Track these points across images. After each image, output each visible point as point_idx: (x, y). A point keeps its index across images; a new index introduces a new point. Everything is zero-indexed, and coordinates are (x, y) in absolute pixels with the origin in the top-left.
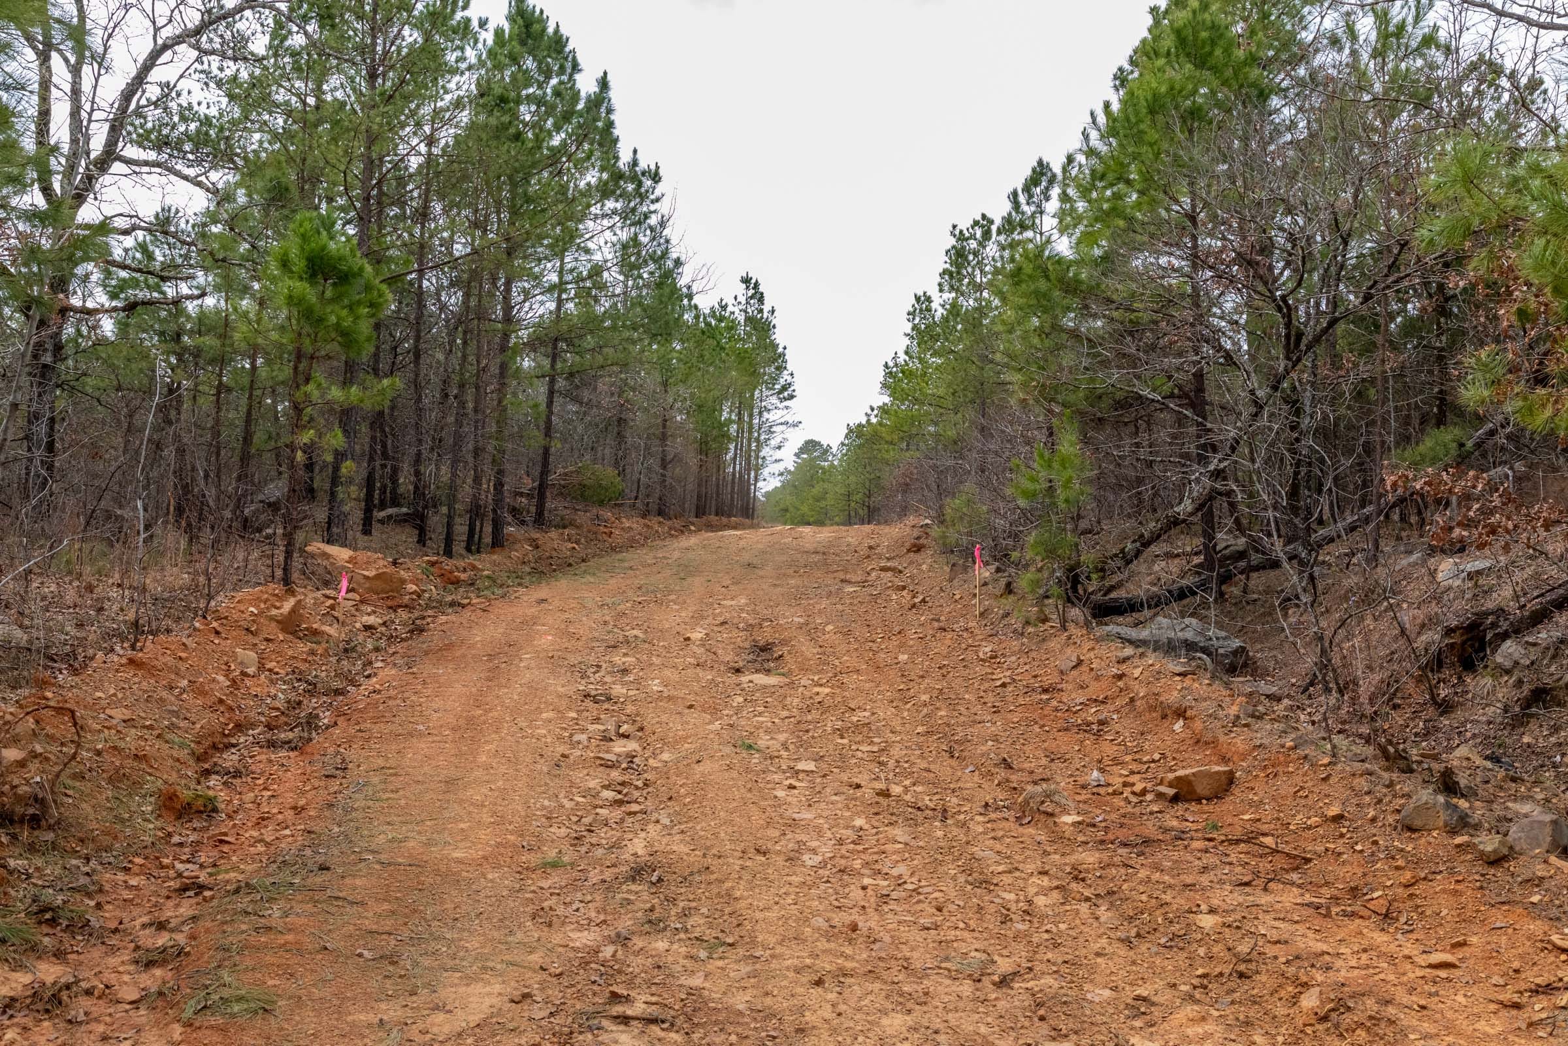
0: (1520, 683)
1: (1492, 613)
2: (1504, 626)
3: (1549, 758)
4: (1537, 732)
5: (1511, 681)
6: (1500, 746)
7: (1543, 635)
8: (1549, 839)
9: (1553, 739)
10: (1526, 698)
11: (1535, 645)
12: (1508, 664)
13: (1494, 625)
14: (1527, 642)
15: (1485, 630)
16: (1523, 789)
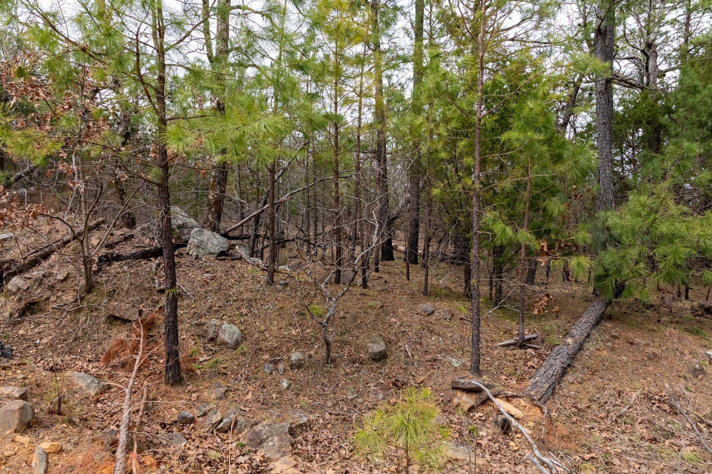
0: (20, 299)
1: (7, 262)
2: (14, 269)
3: (33, 341)
4: (28, 327)
5: (15, 299)
6: (5, 337)
7: (35, 273)
8: (17, 421)
9: (36, 330)
10: (23, 309)
11: (29, 278)
12: (14, 290)
13: (8, 269)
14: (25, 277)
15: (3, 271)
16: (10, 374)
